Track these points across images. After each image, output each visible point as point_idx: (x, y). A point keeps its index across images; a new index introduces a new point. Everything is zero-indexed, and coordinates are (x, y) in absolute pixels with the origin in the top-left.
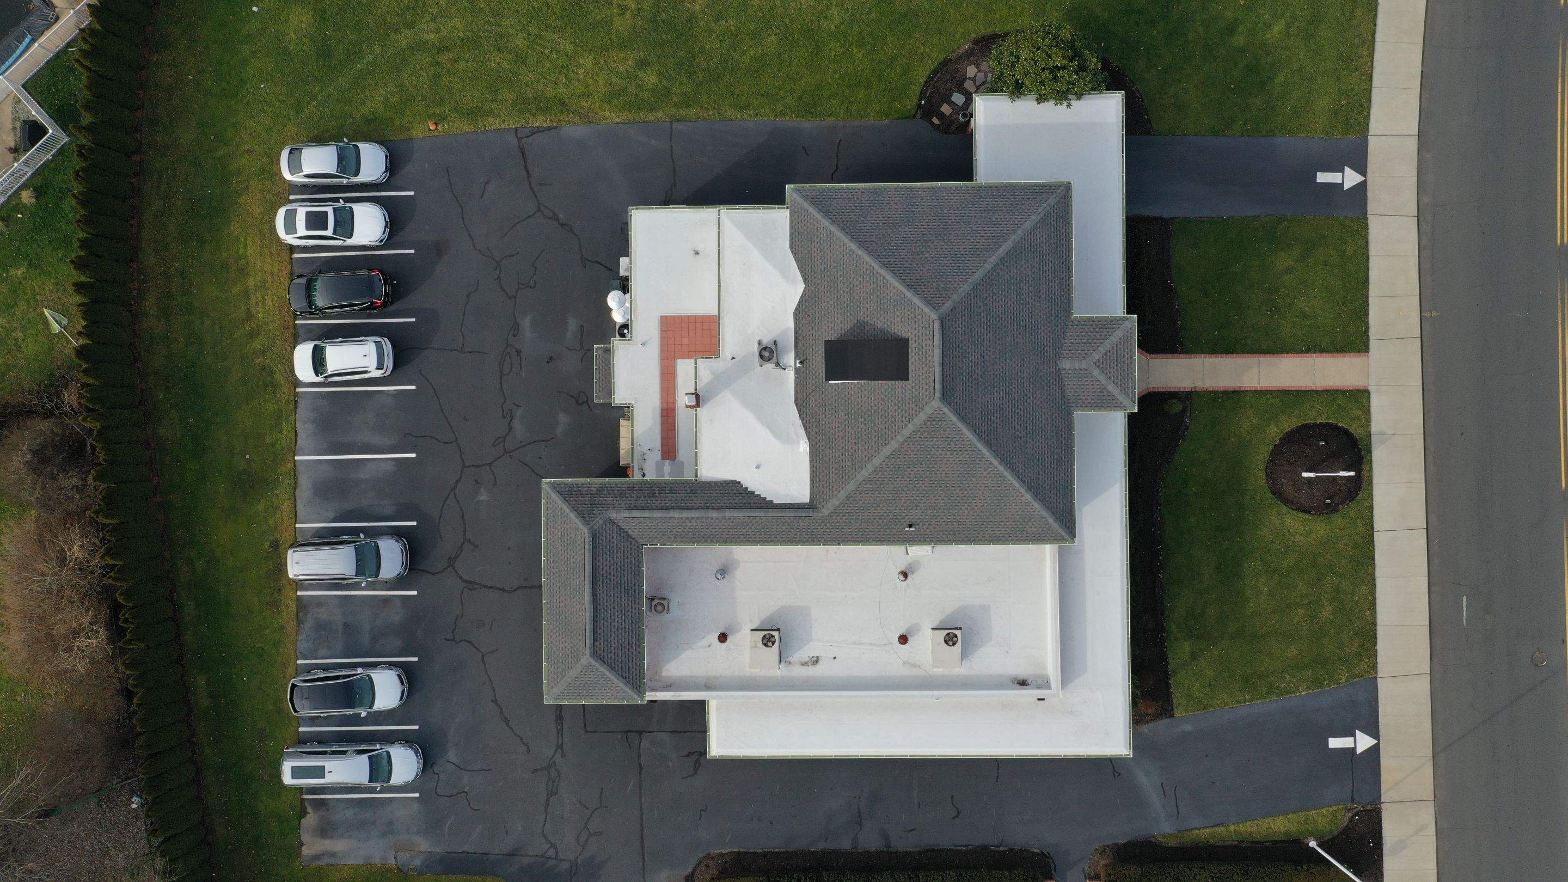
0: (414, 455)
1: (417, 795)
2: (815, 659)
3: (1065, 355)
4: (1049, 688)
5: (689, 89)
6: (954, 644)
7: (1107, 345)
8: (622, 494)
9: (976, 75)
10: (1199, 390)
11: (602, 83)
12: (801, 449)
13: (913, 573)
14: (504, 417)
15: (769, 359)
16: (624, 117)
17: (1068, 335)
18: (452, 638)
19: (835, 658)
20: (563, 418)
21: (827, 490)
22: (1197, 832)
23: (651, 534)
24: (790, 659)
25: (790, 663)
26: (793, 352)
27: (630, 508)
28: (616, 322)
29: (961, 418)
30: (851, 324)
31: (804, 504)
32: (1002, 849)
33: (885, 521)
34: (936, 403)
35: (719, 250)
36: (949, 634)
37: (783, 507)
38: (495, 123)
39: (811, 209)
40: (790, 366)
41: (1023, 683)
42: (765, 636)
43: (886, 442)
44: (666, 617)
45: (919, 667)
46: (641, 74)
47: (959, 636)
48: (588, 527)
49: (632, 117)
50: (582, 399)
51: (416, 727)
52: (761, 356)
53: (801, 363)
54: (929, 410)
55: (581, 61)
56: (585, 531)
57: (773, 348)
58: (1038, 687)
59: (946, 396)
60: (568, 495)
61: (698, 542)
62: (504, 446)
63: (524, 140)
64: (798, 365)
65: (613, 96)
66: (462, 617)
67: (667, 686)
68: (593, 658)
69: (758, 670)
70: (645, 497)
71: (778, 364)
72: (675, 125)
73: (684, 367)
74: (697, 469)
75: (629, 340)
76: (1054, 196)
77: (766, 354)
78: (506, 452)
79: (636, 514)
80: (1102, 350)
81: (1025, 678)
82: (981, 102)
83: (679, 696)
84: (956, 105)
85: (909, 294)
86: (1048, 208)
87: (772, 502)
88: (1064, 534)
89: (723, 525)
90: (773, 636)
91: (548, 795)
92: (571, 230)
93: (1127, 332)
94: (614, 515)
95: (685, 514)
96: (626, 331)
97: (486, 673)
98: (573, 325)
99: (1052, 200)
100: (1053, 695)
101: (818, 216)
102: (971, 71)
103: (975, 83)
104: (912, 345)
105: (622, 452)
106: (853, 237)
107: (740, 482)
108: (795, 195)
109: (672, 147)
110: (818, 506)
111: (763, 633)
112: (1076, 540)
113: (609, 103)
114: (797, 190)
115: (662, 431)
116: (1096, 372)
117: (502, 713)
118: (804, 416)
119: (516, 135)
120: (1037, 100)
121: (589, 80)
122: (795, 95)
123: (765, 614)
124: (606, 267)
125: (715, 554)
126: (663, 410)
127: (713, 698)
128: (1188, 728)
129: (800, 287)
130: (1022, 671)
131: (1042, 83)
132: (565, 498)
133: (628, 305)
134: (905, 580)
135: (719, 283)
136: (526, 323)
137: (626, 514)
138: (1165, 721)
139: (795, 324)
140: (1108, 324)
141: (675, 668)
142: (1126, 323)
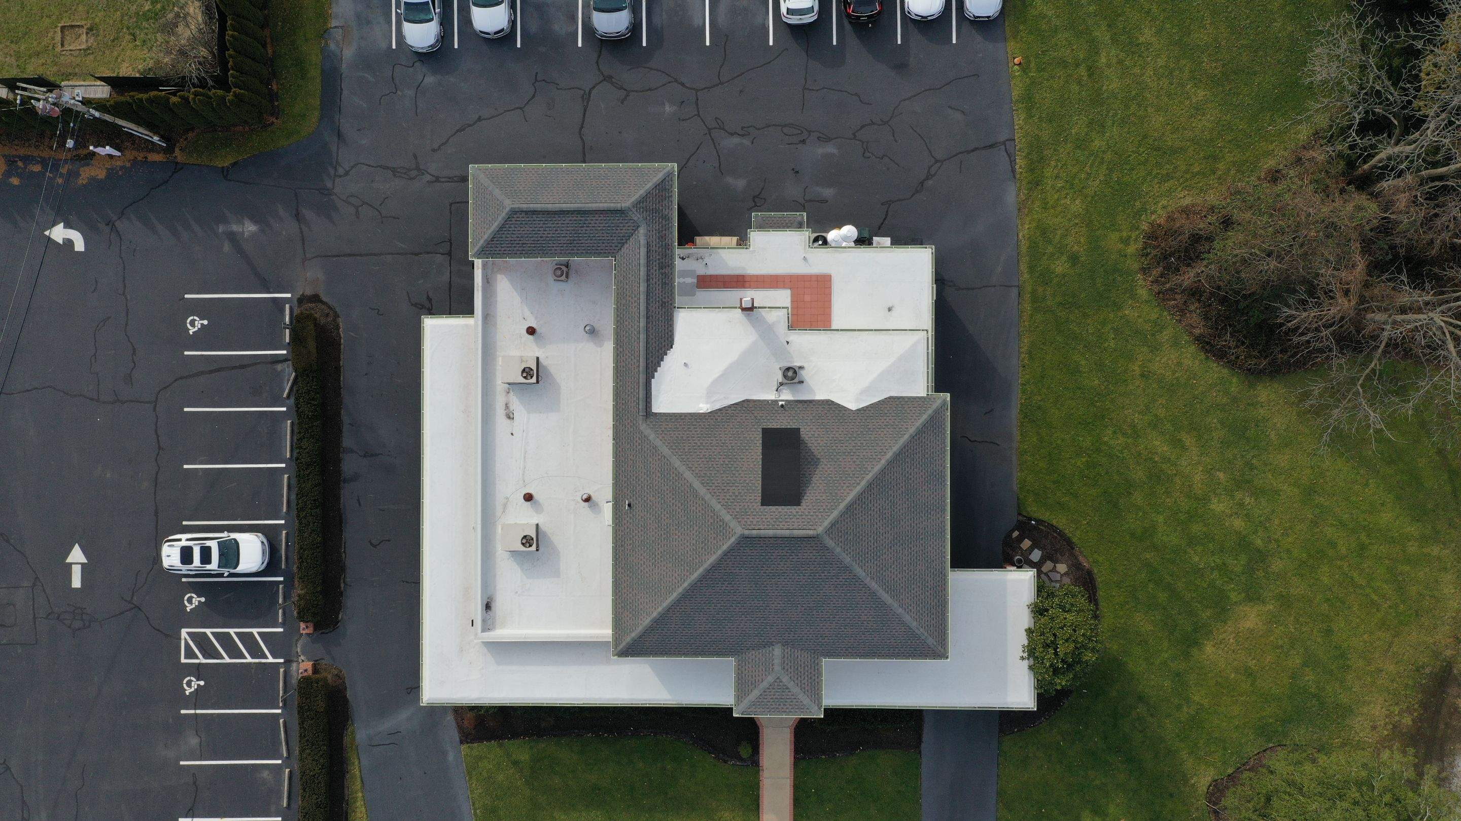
0: (708, 43)
1: (394, 47)
2: (512, 416)
3: (786, 651)
4: (483, 631)
5: (1049, 303)
6: (523, 544)
7: (796, 690)
8: (662, 238)
9: (1058, 572)
10: (761, 774)
11: (1057, 220)
12: (701, 405)
13: (590, 507)
14: (743, 128)
15: (785, 376)
16: (1023, 242)
17: (806, 654)
18: (539, 79)
19: (512, 434)
20: (740, 184)
21: (663, 429)
22: (356, 763)
23: (625, 265)
24: (512, 393)
25: (508, 393)
26: (793, 399)
27: (648, 245)
28: (828, 232)
29: (726, 554)
30: (816, 453)
31: (650, 408)
32: (342, 585)
33: (634, 482)
34: (739, 531)
35: (890, 330)
36: (532, 539)
37: (648, 388)
38: (1019, 119)
39: (925, 417)
40: (779, 396)
41: (488, 607)
42: (532, 370)
43: (705, 484)
44: (551, 278)
45: (504, 512)
46: (1064, 258)
47: (530, 549)
48: (631, 207)
49: (1024, 249)
50: (758, 201)
51: (456, 46)
52: (788, 369)
53: (782, 406)
54: (733, 524)
55: (1077, 202)
56: (626, 204)
57: (796, 380)
58: (484, 621)
59: (745, 540)
60: (662, 187)
61: (617, 309)
62: (715, 128)
63: (1003, 147)
64: (780, 403)
65: (1043, 231)
66: (557, 88)
67: (487, 279)
68: (510, 211)
69: (500, 363)
70: (659, 259)
71: (781, 384)
72: (1015, 291)
73: (783, 297)
74: (685, 308)
75: (809, 246)
76: (935, 643)
77: (790, 374)
78: (709, 129)
79: (643, 251)
80: (791, 685)
81: (493, 608)
82: (1028, 577)
83: (478, 290)
84: (1030, 554)
85: (842, 506)
86: (923, 637)
87: (653, 377)
88: (621, 646)
89: (632, 332)
90: (532, 377)
91: (393, 168)
92: (917, 192)
93: (807, 708)
94: (642, 231)
95: (643, 297)
96: (820, 242)
97: (505, 111)
98: (828, 192)
99: (930, 641)
100: (476, 634)
101: (919, 423)
102: (1062, 568)
103: (1051, 571)
104: (793, 509)
105: (707, 238)
106: (897, 455)
107: (672, 347)
108: (939, 402)
109: (995, 286)
110: (648, 421)
111: (534, 368)
112: (616, 657)
113: (1037, 227)
114: (944, 402)
115: (723, 276)
116: (770, 679)
117: (470, 126)
118: (732, 408)
119: (1007, 140)
120: (1029, 629)
121: (1059, 209)
122: (1042, 403)
123: (552, 370)
124: (882, 224)
125: (607, 323)
126: (743, 276)
127: (476, 322)
128: (451, 757)
129: (853, 406)
130: (500, 605)
131: (1043, 634)
132: (659, 185)
133: (844, 244)
134: (582, 500)
135: (859, 330)
136: (831, 149)
137: (643, 241)
138: (457, 737)
139: (819, 401)
140: (815, 691)
141: (504, 287)
142: (816, 708)
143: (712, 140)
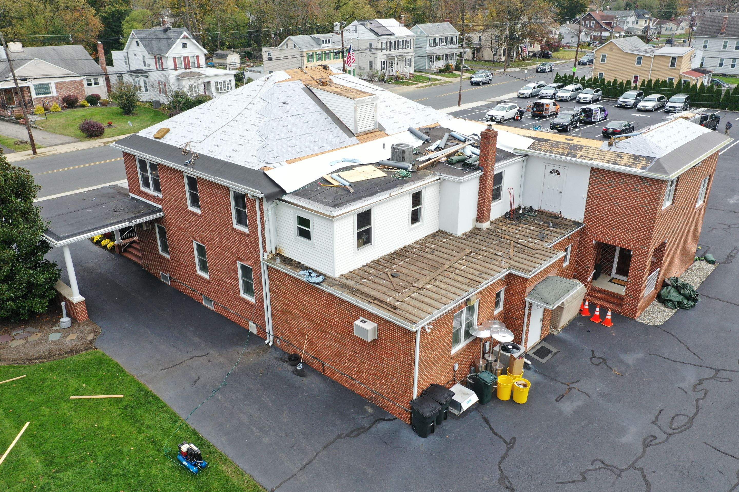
143: (702, 367)
